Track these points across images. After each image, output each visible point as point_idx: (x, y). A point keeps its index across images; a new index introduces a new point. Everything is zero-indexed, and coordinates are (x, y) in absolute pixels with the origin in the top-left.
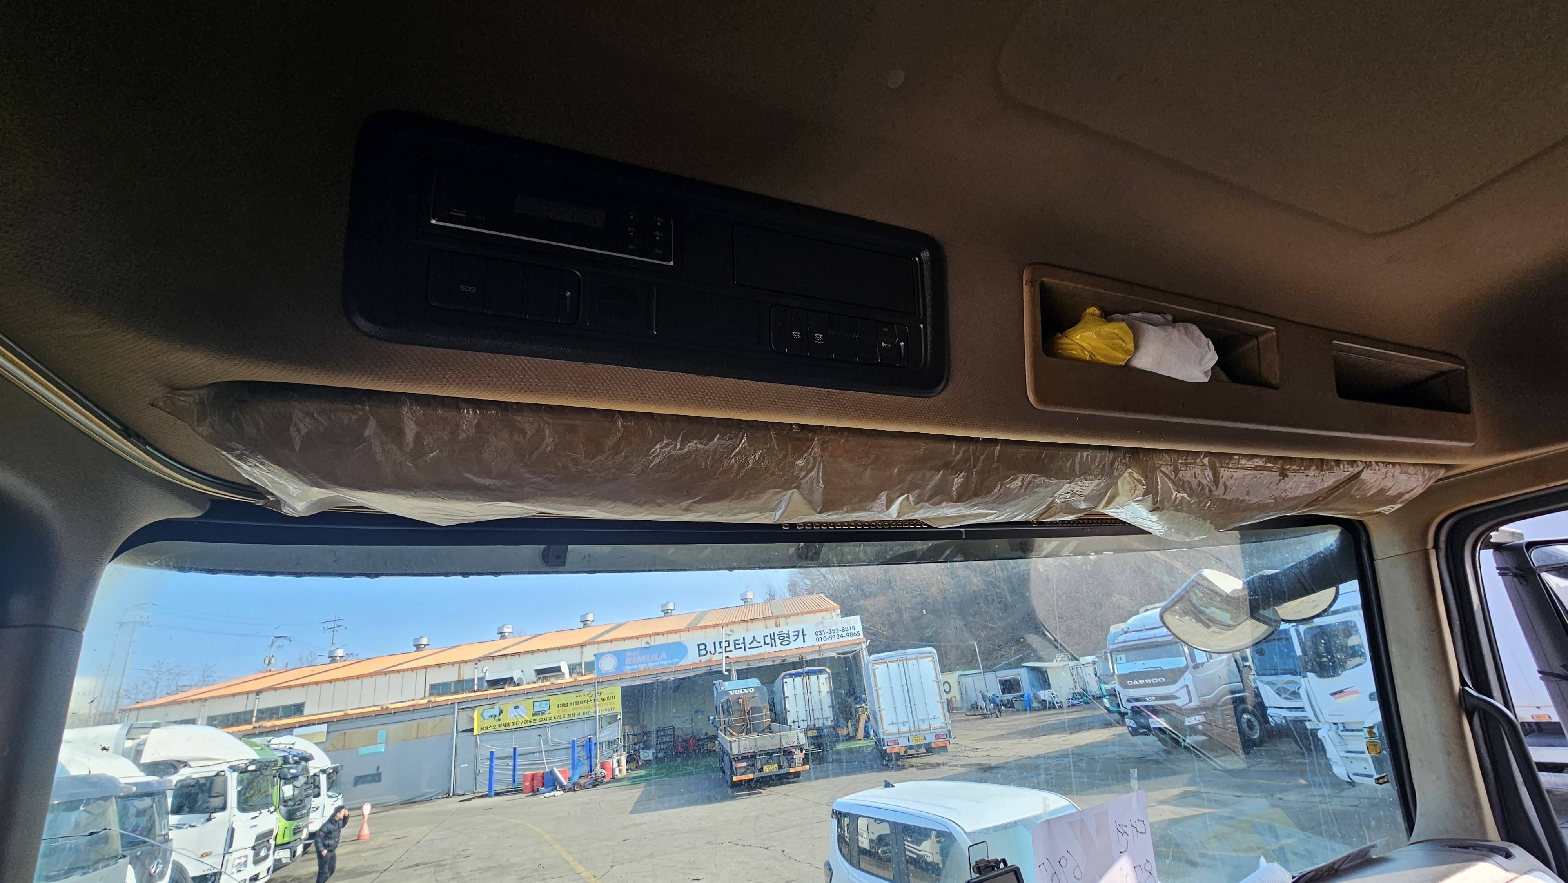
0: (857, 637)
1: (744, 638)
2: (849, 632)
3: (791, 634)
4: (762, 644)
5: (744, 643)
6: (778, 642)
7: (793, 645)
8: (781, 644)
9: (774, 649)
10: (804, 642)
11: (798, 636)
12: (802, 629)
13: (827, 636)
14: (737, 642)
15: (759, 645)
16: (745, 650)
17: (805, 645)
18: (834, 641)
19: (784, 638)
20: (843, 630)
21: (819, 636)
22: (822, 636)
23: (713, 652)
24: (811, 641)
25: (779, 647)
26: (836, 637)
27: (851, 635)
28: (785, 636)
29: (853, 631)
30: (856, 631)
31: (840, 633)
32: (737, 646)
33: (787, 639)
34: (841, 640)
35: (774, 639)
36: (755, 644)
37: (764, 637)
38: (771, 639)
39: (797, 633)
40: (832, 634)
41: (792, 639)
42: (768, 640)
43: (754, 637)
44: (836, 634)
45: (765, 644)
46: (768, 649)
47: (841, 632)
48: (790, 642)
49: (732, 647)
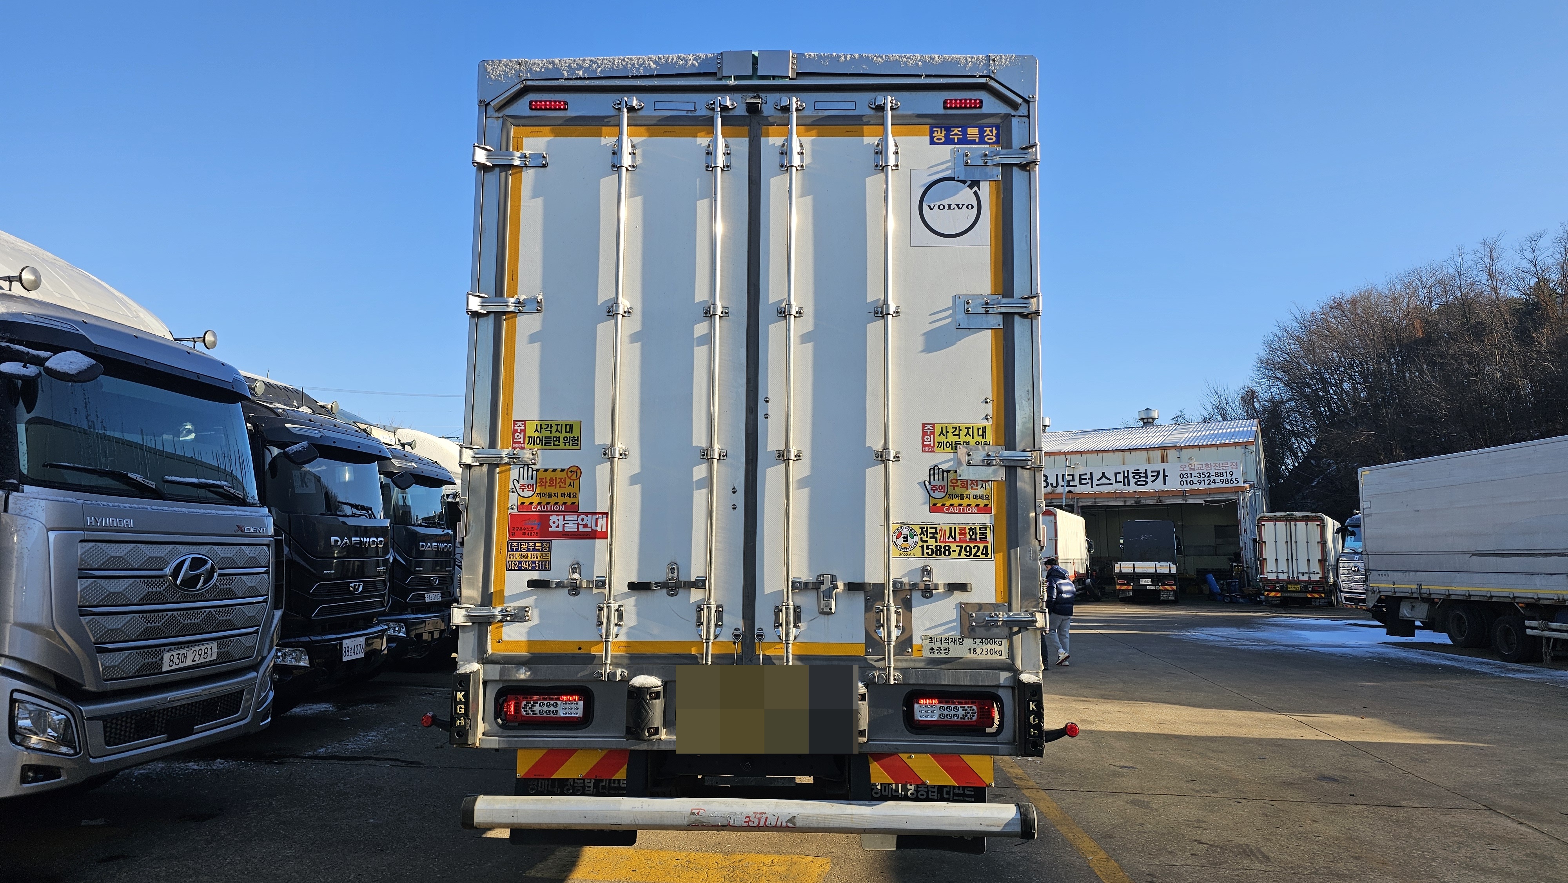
0: (1234, 485)
1: (1091, 473)
2: (1224, 478)
3: (1149, 474)
4: (1113, 481)
5: (1091, 478)
6: (1132, 481)
7: (1151, 487)
8: (1136, 483)
9: (1126, 489)
10: (1165, 484)
11: (1157, 476)
12: (1164, 470)
13: (1195, 480)
14: (1083, 477)
15: (1108, 482)
16: (1092, 486)
17: (1165, 488)
18: (1202, 486)
19: (1140, 477)
20: (1216, 475)
21: (1184, 479)
22: (1189, 480)
23: (1055, 484)
24: (1174, 484)
25: (1133, 488)
26: (1207, 482)
27: (1227, 481)
28: (1142, 475)
29: (1229, 477)
30: (1234, 478)
31: (1212, 478)
32: (1083, 481)
33: (1144, 479)
34: (1213, 486)
35: (1128, 477)
36: (1104, 481)
37: (1116, 474)
38: (1124, 477)
39: (1156, 473)
40: (1202, 479)
41: (1150, 479)
42: (1120, 478)
43: (1104, 473)
44: (1206, 479)
45: (1116, 482)
46: (1120, 487)
47: (1214, 478)
48: (1147, 483)
49: (1077, 482)
